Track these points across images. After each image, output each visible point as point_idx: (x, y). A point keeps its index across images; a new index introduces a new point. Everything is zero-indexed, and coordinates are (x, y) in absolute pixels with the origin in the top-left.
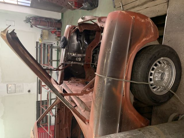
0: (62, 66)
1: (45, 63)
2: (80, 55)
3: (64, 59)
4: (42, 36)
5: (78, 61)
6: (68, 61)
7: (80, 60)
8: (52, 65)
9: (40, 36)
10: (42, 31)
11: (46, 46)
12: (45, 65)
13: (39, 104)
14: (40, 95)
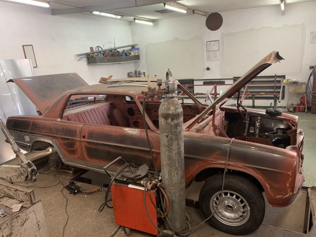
0: (243, 110)
1: (249, 89)
2: (257, 132)
3: (253, 113)
4: (295, 83)
5: (249, 129)
6: (250, 117)
7: (251, 131)
8: (246, 98)
9: (294, 80)
10: (305, 83)
11: (278, 90)
12: (247, 90)
13: (190, 83)
14: (202, 84)
